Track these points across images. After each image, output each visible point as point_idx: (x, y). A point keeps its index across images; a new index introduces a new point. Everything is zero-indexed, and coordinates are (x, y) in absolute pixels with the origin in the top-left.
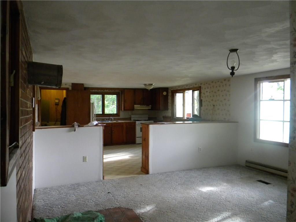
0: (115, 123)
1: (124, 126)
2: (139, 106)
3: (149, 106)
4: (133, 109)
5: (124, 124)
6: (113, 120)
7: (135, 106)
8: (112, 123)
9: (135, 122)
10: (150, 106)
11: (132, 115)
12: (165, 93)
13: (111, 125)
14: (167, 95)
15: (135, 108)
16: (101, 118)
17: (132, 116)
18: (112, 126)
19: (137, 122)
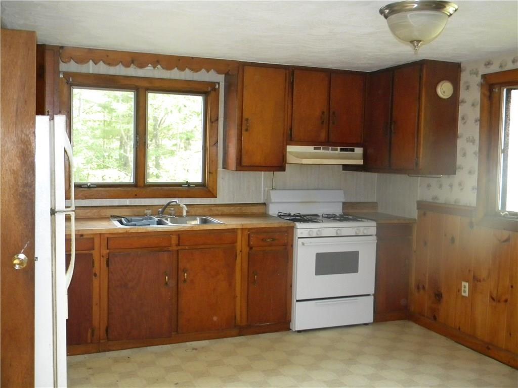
0: (192, 233)
1: (241, 245)
2: (310, 149)
3: (353, 150)
4: (279, 165)
5: (239, 236)
6: (185, 214)
7: (290, 149)
8: (179, 234)
9: (293, 228)
10: (359, 151)
11: (272, 193)
12: (444, 90)
13: (174, 240)
14: (454, 101)
15: (290, 159)
16: (127, 202)
17: (275, 196)
18: (178, 245)
19: (302, 229)
